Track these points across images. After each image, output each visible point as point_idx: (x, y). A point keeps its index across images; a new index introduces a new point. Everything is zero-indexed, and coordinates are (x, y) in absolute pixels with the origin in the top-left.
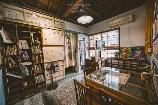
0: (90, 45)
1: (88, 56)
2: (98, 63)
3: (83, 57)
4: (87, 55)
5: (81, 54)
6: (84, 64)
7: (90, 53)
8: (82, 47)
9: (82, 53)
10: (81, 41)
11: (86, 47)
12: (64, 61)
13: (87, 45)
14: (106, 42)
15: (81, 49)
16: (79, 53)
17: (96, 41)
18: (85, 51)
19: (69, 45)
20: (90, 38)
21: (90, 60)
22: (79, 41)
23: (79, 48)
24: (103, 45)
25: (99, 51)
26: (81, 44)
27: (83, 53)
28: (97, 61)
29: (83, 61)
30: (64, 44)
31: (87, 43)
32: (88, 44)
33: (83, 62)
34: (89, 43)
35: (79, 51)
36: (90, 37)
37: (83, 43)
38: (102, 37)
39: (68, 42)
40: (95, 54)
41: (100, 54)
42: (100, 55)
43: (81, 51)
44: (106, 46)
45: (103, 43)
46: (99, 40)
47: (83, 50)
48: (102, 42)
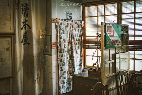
0: (87, 34)
1: (80, 65)
2: (107, 86)
3: (66, 68)
4: (77, 62)
5: (60, 60)
6: (68, 88)
7: (87, 58)
8: (62, 40)
9: (62, 56)
10: (60, 22)
11: (75, 38)
12: (11, 79)
13: (77, 33)
14: (131, 28)
15: (60, 45)
16: (54, 57)
17: (105, 26)
18: (71, 50)
19: (26, 33)
20: (86, 12)
21: (86, 78)
22: (56, 21)
23: (54, 40)
24: (122, 35)
25: (113, 52)
26: (61, 31)
27: (66, 56)
28: (105, 82)
29: (66, 80)
30: (12, 31)
31: (78, 25)
32: (80, 29)
33: (66, 85)
34: (84, 28)
35: (54, 50)
36: (86, 8)
37: (67, 26)
38: (120, 14)
39: (22, 25)
40: (100, 60)
41: (115, 62)
42: (114, 64)
43: (60, 52)
44: (130, 38)
45: (122, 30)
46: (113, 24)
47: (66, 48)
48: (120, 29)
